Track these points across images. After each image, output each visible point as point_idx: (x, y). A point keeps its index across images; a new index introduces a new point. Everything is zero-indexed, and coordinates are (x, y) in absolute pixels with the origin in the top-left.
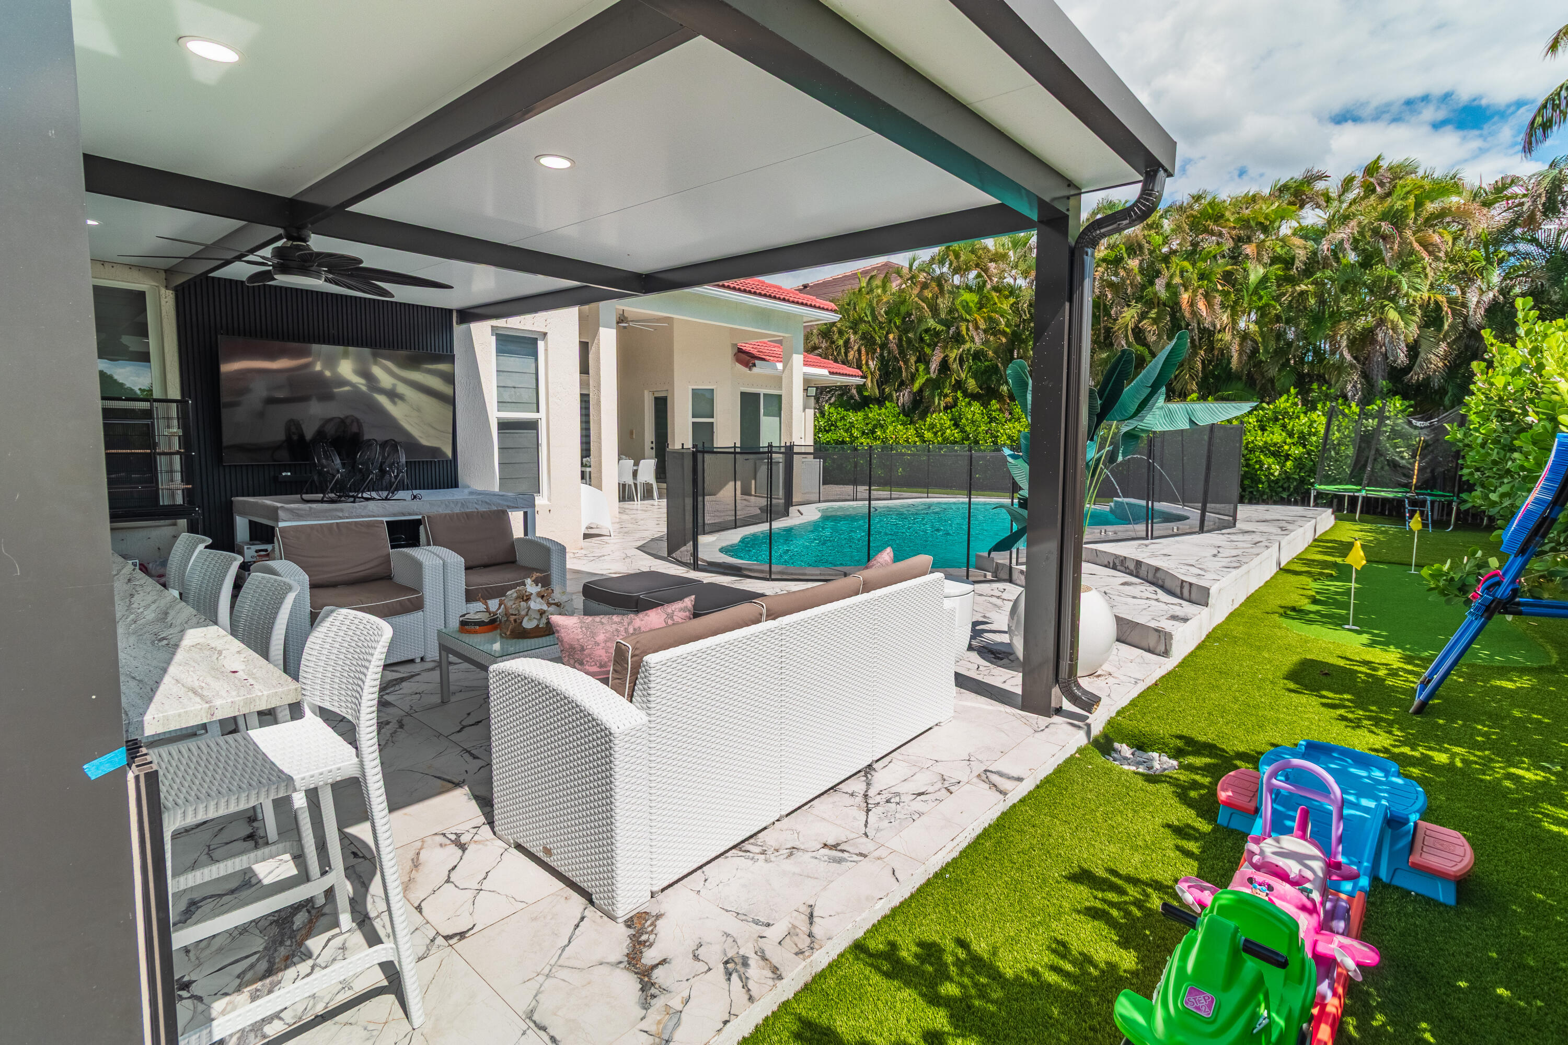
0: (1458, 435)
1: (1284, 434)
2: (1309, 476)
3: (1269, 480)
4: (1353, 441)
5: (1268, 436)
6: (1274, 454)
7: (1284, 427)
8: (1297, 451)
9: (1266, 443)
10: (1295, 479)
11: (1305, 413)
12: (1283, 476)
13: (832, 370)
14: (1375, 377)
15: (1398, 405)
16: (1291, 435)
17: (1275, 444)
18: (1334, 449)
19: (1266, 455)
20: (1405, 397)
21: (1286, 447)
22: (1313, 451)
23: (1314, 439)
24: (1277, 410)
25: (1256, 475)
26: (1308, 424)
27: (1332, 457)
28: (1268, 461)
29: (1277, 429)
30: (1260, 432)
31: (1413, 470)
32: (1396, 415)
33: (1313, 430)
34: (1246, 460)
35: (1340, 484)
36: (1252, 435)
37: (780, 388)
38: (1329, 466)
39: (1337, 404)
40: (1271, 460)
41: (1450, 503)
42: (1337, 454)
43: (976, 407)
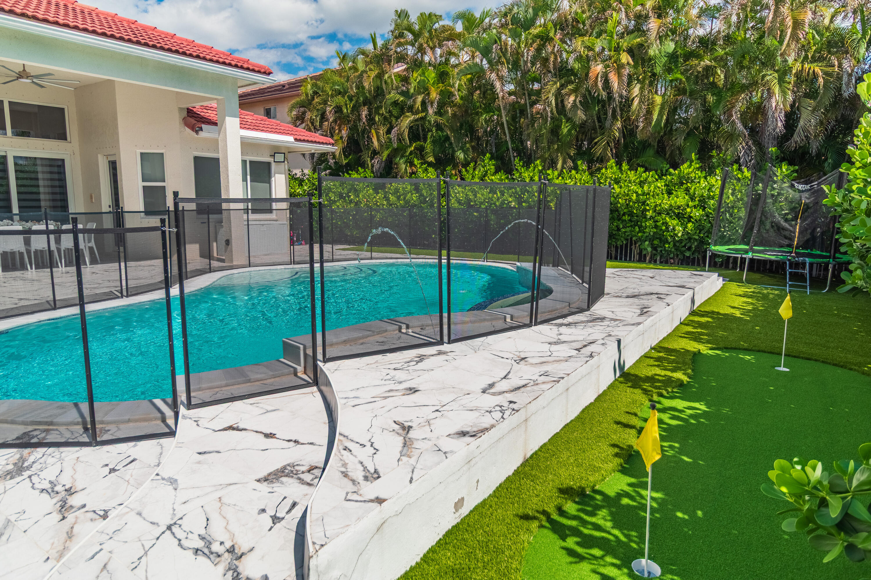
0: (837, 199)
1: (687, 197)
2: (708, 237)
3: (674, 241)
4: (745, 204)
5: (673, 199)
6: (679, 216)
7: (687, 190)
8: (697, 213)
9: (671, 206)
10: (696, 240)
11: (705, 178)
12: (686, 237)
13: (298, 138)
14: (766, 145)
15: (784, 170)
16: (692, 199)
17: (679, 207)
18: (729, 212)
19: (671, 217)
20: (790, 164)
21: (689, 210)
22: (711, 213)
23: (712, 202)
24: (682, 175)
25: (663, 235)
26: (707, 188)
27: (727, 219)
28: (673, 222)
29: (681, 193)
30: (666, 196)
31: (794, 233)
32: (782, 180)
33: (712, 194)
34: (654, 222)
35: (734, 244)
36: (659, 199)
37: (218, 153)
38: (724, 227)
39: (733, 169)
40: (675, 222)
41: (827, 264)
42: (731, 215)
43: (432, 173)
